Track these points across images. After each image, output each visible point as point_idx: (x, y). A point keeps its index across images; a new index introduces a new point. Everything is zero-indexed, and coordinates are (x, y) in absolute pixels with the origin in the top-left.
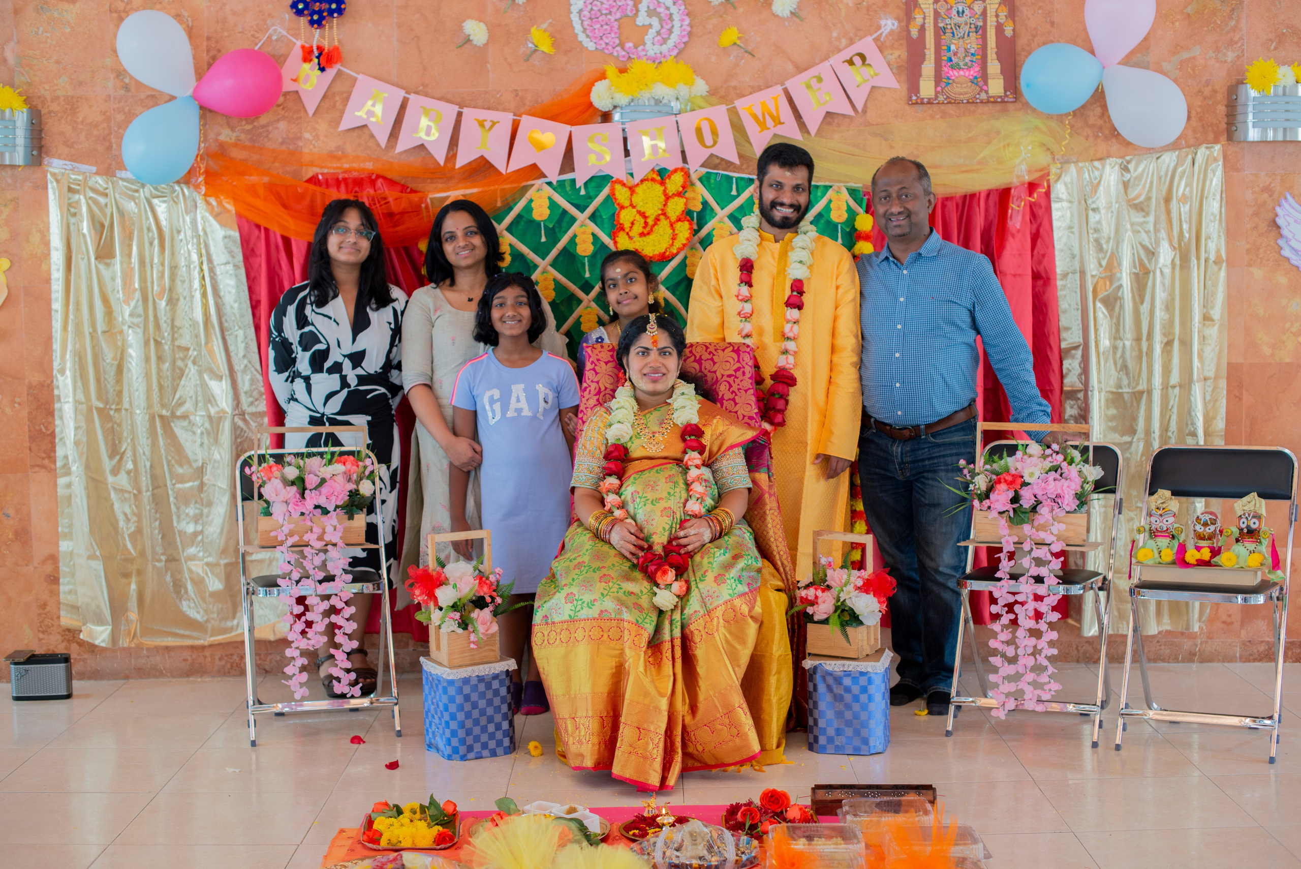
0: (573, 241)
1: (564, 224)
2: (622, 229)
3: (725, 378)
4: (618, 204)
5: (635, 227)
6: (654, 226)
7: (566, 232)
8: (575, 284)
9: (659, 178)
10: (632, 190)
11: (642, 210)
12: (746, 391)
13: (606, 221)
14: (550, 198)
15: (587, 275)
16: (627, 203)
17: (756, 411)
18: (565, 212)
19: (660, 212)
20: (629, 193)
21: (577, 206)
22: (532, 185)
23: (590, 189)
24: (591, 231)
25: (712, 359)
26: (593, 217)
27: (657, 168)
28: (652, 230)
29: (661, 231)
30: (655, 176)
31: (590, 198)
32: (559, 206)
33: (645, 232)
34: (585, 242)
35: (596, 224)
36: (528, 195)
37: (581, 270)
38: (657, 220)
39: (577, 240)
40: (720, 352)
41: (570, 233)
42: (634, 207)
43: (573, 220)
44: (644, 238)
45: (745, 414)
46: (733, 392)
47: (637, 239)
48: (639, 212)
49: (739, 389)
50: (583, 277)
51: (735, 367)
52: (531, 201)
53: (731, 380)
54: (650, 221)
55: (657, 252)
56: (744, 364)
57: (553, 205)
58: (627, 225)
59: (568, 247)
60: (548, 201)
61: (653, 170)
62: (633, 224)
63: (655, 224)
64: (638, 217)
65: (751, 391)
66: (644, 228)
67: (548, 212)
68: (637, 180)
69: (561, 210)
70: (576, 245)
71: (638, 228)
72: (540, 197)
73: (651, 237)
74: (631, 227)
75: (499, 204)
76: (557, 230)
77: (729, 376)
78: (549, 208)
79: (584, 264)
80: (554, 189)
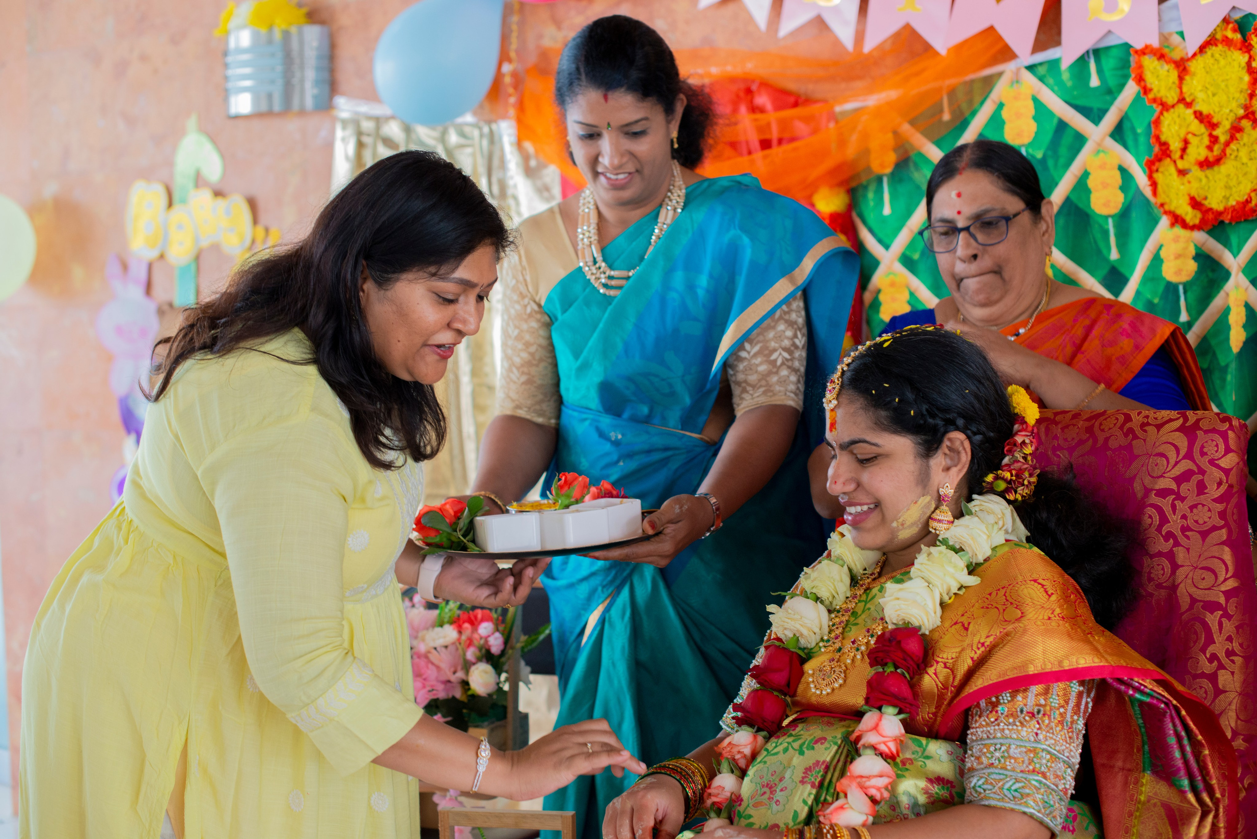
0: (1081, 185)
1: (1063, 151)
2: (1164, 151)
3: (1153, 499)
4: (1154, 100)
5: (1191, 150)
6: (1227, 144)
7: (1068, 165)
8: (1091, 272)
9: (1238, 36)
10: (1182, 67)
11: (1205, 110)
12: (1204, 535)
13: (1142, 139)
14: (1035, 100)
15: (1114, 255)
16: (1171, 97)
17: (1231, 584)
18: (1062, 126)
19: (1241, 112)
20: (1174, 74)
21: (1085, 111)
22: (1000, 74)
23: (1108, 74)
24: (1116, 162)
25: (1129, 448)
26: (1118, 133)
27: (1237, 16)
28: (1224, 151)
29: (1243, 154)
30: (1230, 34)
31: (1110, 92)
32: (1051, 113)
33: (1211, 159)
34: (1105, 185)
35: (1125, 146)
36: (995, 95)
37: (1102, 245)
38: (1236, 130)
39: (1091, 183)
40: (1151, 430)
41: (1075, 169)
42: (1189, 105)
43: (1080, 140)
44: (1209, 172)
45: (1198, 594)
46: (1170, 535)
47: (1196, 172)
48: (1199, 115)
49: (1185, 529)
50: (1107, 260)
51: (1177, 471)
52: (1001, 106)
53: (1165, 503)
54: (1222, 133)
55: (1232, 202)
56: (1203, 462)
57: (1040, 110)
58: (1175, 146)
59: (1074, 198)
60: (1031, 104)
61: (1226, 21)
62: (1186, 142)
63: (1233, 138)
64: (1196, 126)
65: (1223, 534)
66: (1210, 148)
67: (1033, 127)
68: (1192, 47)
69: (1055, 122)
70: (1088, 192)
71: (1198, 150)
72: (1016, 98)
73: (1224, 169)
74: (1184, 150)
75: (946, 117)
76: (1050, 163)
77: (1163, 493)
78: (1034, 118)
79: (1106, 233)
80: (1041, 79)
